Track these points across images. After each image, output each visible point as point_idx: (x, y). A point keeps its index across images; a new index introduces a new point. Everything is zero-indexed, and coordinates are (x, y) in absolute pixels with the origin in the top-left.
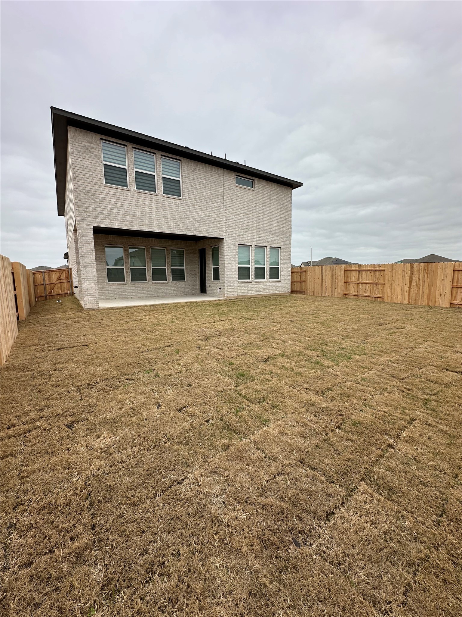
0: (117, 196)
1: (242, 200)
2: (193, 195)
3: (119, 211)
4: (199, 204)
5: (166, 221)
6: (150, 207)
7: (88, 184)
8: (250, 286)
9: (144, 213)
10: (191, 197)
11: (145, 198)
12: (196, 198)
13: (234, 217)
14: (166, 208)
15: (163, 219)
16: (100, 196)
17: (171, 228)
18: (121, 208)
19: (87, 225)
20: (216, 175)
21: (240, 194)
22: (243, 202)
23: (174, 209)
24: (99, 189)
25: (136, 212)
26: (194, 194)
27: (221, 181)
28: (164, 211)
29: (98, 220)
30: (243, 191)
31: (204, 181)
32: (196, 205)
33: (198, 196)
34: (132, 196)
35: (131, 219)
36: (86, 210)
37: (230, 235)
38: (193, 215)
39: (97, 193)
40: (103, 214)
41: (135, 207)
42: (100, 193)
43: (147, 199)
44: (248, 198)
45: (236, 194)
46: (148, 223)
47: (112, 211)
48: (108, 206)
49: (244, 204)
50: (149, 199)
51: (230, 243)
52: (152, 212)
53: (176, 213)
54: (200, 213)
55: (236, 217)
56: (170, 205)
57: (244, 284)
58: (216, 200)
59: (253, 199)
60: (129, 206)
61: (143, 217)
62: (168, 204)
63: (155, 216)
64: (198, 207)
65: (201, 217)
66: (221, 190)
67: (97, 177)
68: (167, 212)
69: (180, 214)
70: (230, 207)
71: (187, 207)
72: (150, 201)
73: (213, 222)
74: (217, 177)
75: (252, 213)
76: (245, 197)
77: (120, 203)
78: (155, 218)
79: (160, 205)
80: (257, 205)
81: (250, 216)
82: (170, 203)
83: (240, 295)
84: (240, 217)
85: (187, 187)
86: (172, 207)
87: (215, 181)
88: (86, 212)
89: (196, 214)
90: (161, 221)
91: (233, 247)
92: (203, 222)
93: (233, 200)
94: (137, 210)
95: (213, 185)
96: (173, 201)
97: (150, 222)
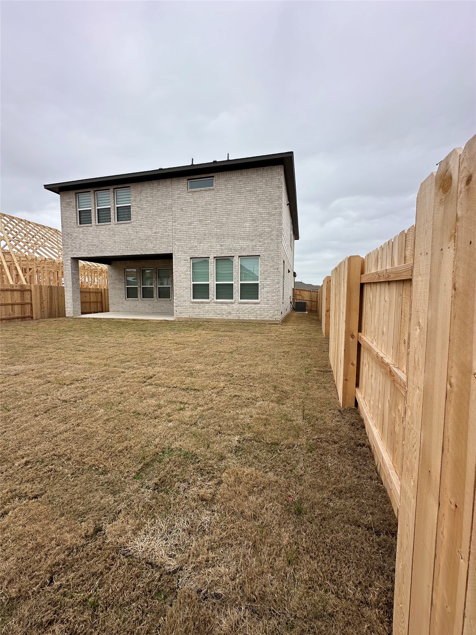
0: (84, 232)
1: (195, 205)
2: (140, 216)
3: (85, 244)
4: (145, 223)
5: (117, 246)
6: (105, 236)
7: (69, 229)
8: (207, 307)
9: (101, 241)
10: (138, 218)
11: (101, 229)
12: (143, 217)
13: (184, 228)
14: (117, 233)
15: (115, 244)
16: (75, 235)
17: (121, 250)
18: (86, 241)
19: (68, 257)
20: (163, 188)
21: (192, 200)
22: (197, 207)
23: (123, 233)
24: (74, 230)
25: (95, 242)
26: (141, 214)
27: (169, 192)
28: (116, 237)
29: (73, 253)
30: (196, 195)
31: (151, 198)
32: (142, 225)
33: (145, 216)
34: (93, 230)
35: (92, 248)
36: (67, 247)
37: (180, 249)
38: (140, 234)
39: (73, 233)
40: (76, 248)
41: (95, 238)
42: (75, 233)
43: (103, 229)
44: (204, 201)
45: (187, 201)
46: (104, 250)
47: (81, 244)
48: (79, 241)
49: (198, 209)
50: (105, 229)
51: (180, 258)
52: (106, 239)
53: (125, 236)
54: (146, 231)
55: (187, 227)
56: (120, 230)
57: (199, 304)
58: (163, 214)
59: (212, 200)
60: (91, 239)
61: (100, 245)
62: (118, 230)
63: (108, 243)
64: (145, 226)
65: (148, 235)
66: (170, 202)
67: (73, 222)
68: (117, 237)
69: (128, 236)
70: (180, 218)
71: (134, 229)
72: (105, 231)
73: (160, 238)
74: (165, 190)
75: (210, 218)
76: (200, 201)
77: (86, 237)
78: (109, 244)
79: (112, 232)
80: (218, 205)
81: (207, 222)
82: (120, 228)
83: (194, 317)
84: (192, 226)
85: (135, 209)
86: (122, 231)
87: (163, 195)
88: (68, 248)
89: (143, 233)
90: (113, 246)
91: (183, 262)
92: (150, 240)
93: (184, 208)
94: (96, 240)
95: (160, 199)
96: (123, 226)
97: (105, 248)
